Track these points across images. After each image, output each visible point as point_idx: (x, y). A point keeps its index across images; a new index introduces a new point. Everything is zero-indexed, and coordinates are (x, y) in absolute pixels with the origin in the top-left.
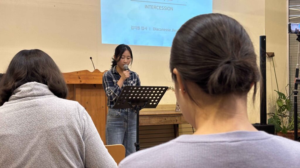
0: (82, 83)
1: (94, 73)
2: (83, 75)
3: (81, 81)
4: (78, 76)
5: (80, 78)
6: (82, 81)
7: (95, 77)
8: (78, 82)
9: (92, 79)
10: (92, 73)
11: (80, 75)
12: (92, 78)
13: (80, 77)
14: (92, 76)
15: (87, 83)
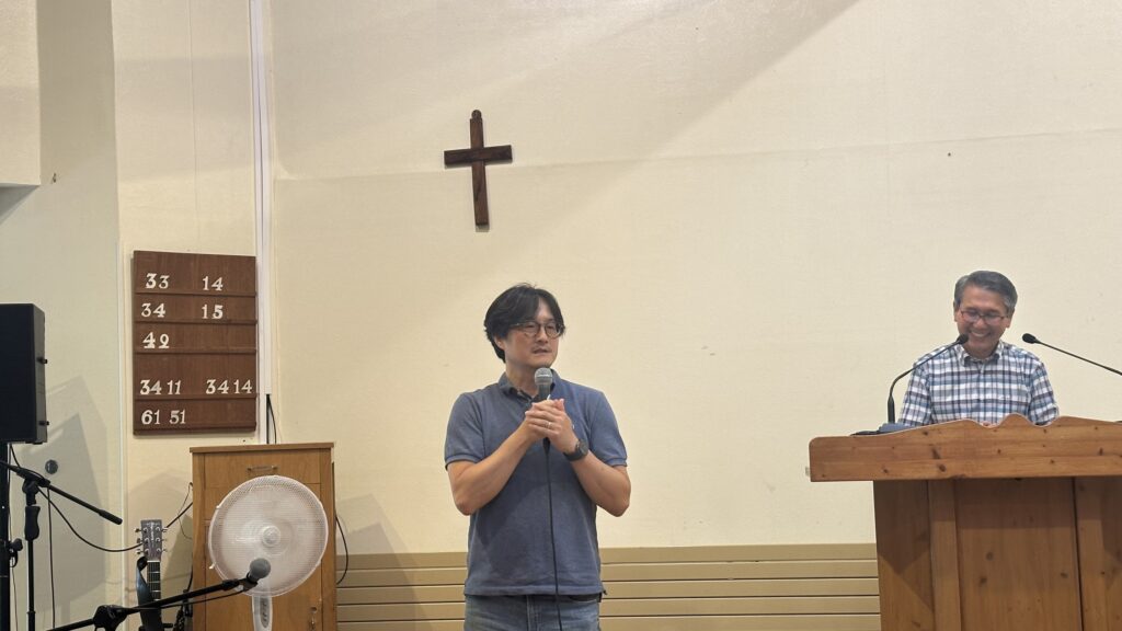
0: (947, 475)
1: (1002, 432)
3: (942, 468)
4: (930, 444)
5: (936, 456)
6: (947, 466)
7: (1004, 448)
8: (930, 472)
9: (991, 457)
10: (993, 433)
11: (940, 444)
12: (995, 453)
13: (938, 452)
14: (995, 443)
15: (970, 474)
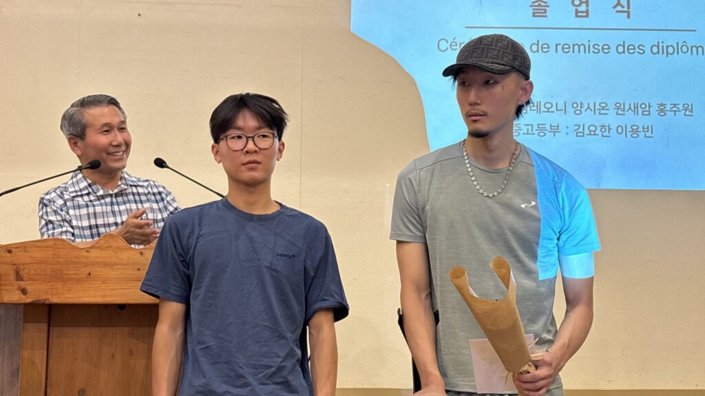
0: (30, 299)
2: (39, 262)
3: (24, 291)
4: (14, 265)
5: (19, 277)
11: (25, 264)
12: (85, 276)
13: (23, 273)
14: (87, 265)
